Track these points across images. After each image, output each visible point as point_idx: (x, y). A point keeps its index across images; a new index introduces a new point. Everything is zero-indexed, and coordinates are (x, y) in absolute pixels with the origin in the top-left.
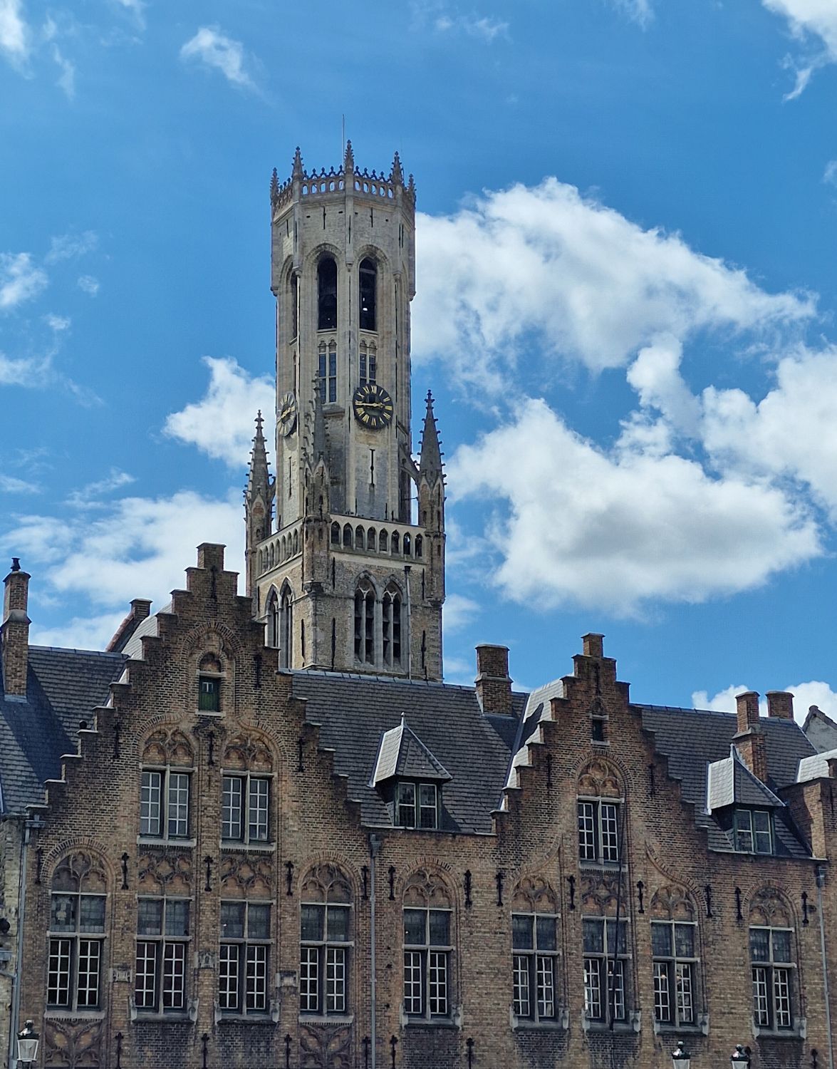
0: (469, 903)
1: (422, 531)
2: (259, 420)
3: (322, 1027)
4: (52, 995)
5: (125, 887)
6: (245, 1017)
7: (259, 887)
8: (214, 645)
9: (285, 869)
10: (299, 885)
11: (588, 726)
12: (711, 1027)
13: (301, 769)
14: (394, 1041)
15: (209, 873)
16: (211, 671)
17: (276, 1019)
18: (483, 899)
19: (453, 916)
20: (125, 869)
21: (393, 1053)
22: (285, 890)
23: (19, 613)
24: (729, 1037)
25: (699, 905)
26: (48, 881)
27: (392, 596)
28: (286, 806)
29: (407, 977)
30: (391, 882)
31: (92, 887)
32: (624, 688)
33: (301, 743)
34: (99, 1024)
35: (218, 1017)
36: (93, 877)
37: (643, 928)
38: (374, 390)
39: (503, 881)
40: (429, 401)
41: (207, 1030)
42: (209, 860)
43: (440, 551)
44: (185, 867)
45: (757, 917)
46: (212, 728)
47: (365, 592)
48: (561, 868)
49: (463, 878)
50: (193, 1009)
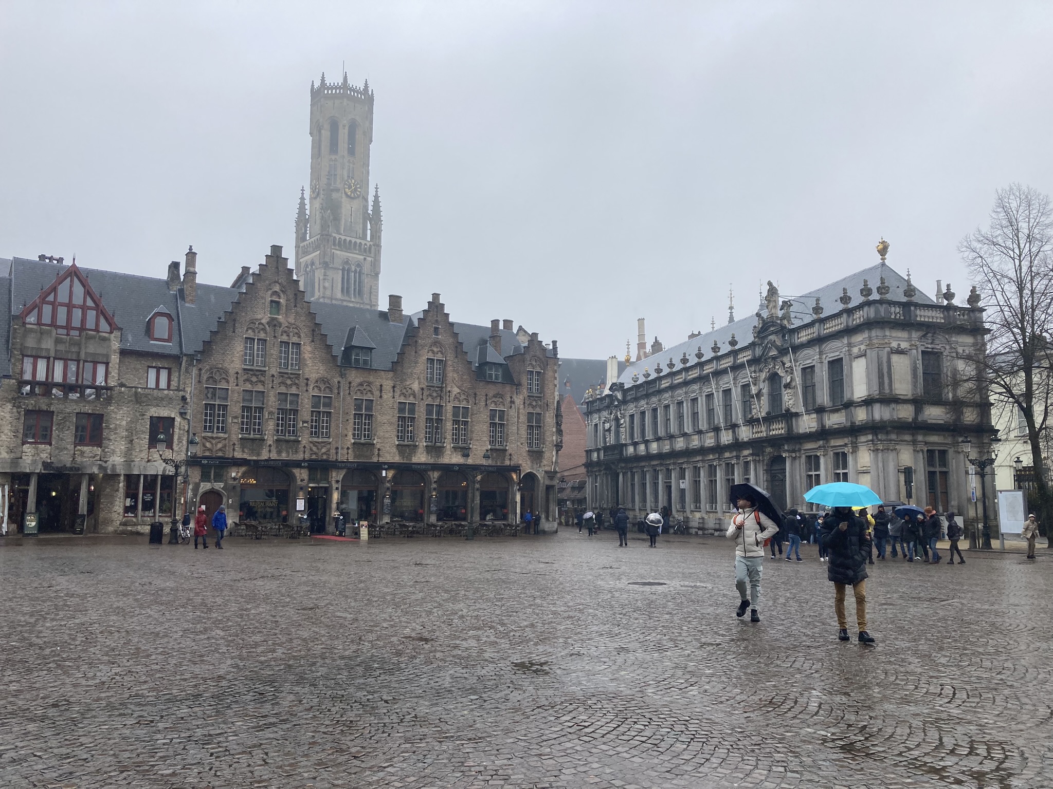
0: (381, 397)
1: (371, 243)
2: (303, 190)
3: (318, 443)
4: (205, 427)
5: (237, 385)
6: (287, 438)
7: (294, 388)
8: (277, 288)
9: (305, 381)
10: (311, 387)
11: (433, 329)
13: (313, 341)
15: (273, 381)
16: (275, 298)
17: (300, 439)
18: (387, 396)
19: (374, 402)
20: (237, 378)
21: (348, 453)
22: (305, 389)
23: (192, 269)
24: (479, 449)
25: (471, 400)
26: (204, 381)
27: (358, 269)
28: (307, 356)
29: (355, 424)
30: (349, 388)
31: (223, 385)
32: (447, 315)
33: (313, 331)
34: (225, 439)
35: (275, 438)
36: (224, 381)
37: (449, 408)
38: (353, 181)
39: (395, 389)
40: (377, 188)
41: (271, 442)
42: (273, 376)
43: (379, 252)
44: (263, 379)
45: (493, 405)
46: (275, 322)
47: (347, 267)
48: (419, 383)
49: (379, 387)
50: (265, 434)
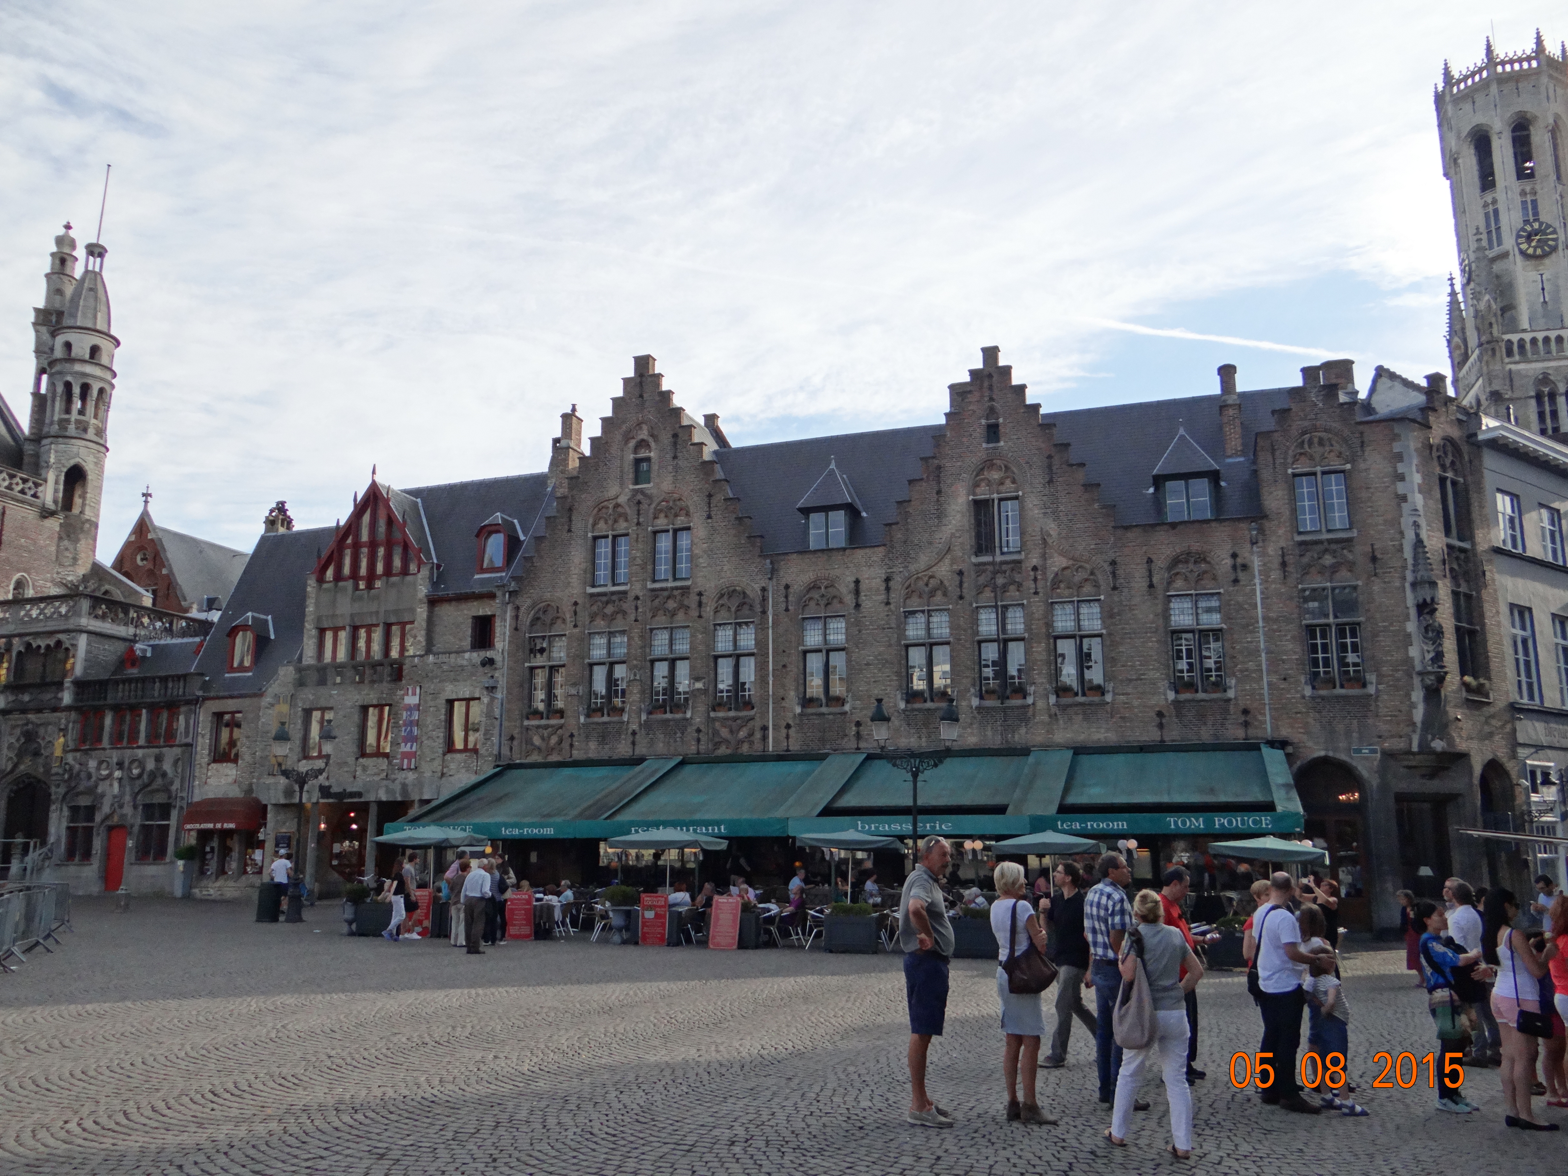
0: (858, 606)
2: (1451, 279)
3: (730, 719)
5: (576, 626)
6: (668, 715)
7: (681, 614)
8: (643, 433)
9: (697, 598)
10: (709, 609)
11: (981, 432)
12: (1115, 694)
13: (709, 517)
14: (788, 726)
16: (643, 454)
17: (688, 715)
18: (872, 601)
19: (846, 619)
20: (575, 613)
21: (788, 737)
22: (696, 614)
24: (1136, 703)
26: (526, 627)
30: (786, 597)
31: (559, 630)
32: (1020, 390)
33: (710, 496)
35: (644, 717)
36: (559, 621)
38: (1537, 225)
39: (891, 583)
41: (634, 727)
42: (637, 598)
46: (642, 497)
47: (1546, 390)
49: (852, 585)
50: (626, 712)
